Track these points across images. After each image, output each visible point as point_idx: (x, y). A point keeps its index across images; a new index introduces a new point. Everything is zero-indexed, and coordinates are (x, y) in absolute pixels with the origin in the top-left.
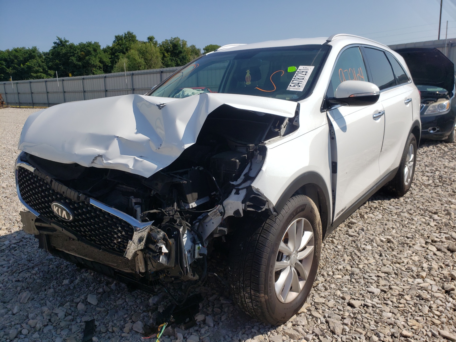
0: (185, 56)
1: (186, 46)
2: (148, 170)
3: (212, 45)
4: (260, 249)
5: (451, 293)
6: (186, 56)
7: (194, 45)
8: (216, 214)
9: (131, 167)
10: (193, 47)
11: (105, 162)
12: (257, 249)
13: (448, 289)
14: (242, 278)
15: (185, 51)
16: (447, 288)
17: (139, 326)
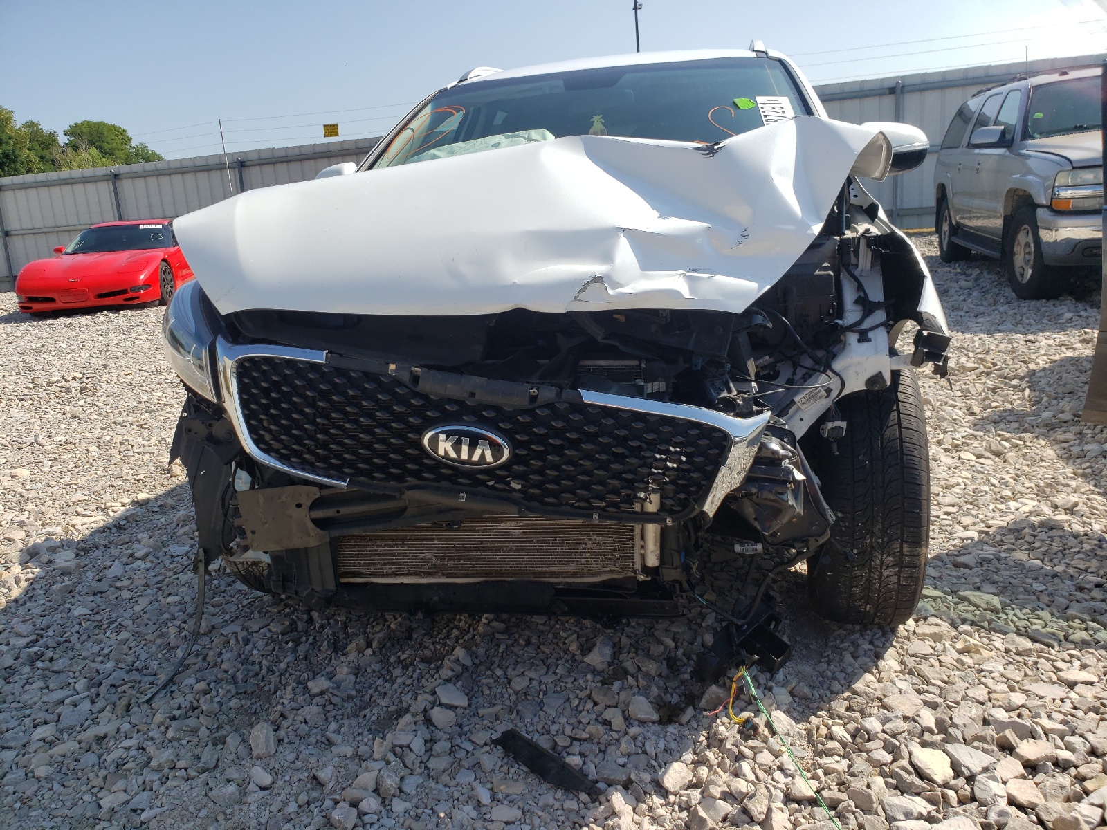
0: (14, 151)
1: (13, 122)
2: (738, 294)
3: (88, 122)
4: (912, 453)
5: (1078, 511)
6: (17, 152)
7: (36, 121)
8: (813, 396)
9: (687, 295)
10: (32, 126)
11: (611, 292)
12: (907, 455)
13: (1069, 505)
14: (879, 526)
15: (10, 138)
16: (1065, 505)
17: (642, 707)
